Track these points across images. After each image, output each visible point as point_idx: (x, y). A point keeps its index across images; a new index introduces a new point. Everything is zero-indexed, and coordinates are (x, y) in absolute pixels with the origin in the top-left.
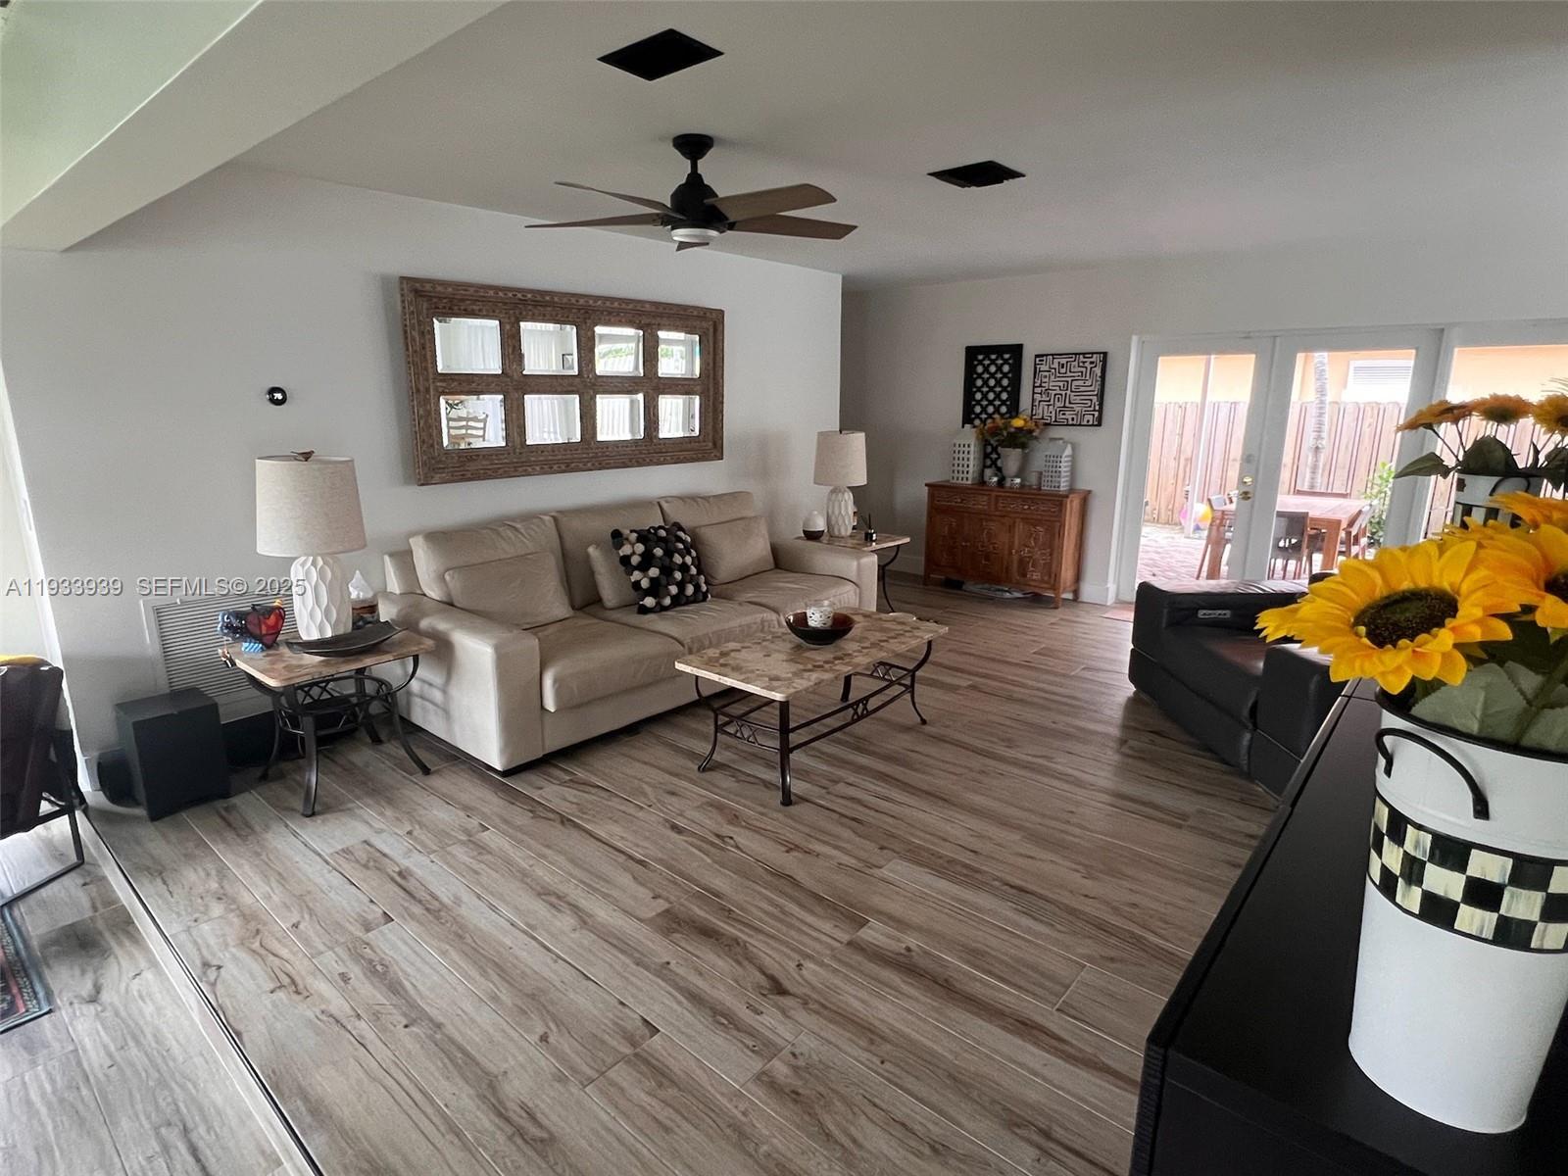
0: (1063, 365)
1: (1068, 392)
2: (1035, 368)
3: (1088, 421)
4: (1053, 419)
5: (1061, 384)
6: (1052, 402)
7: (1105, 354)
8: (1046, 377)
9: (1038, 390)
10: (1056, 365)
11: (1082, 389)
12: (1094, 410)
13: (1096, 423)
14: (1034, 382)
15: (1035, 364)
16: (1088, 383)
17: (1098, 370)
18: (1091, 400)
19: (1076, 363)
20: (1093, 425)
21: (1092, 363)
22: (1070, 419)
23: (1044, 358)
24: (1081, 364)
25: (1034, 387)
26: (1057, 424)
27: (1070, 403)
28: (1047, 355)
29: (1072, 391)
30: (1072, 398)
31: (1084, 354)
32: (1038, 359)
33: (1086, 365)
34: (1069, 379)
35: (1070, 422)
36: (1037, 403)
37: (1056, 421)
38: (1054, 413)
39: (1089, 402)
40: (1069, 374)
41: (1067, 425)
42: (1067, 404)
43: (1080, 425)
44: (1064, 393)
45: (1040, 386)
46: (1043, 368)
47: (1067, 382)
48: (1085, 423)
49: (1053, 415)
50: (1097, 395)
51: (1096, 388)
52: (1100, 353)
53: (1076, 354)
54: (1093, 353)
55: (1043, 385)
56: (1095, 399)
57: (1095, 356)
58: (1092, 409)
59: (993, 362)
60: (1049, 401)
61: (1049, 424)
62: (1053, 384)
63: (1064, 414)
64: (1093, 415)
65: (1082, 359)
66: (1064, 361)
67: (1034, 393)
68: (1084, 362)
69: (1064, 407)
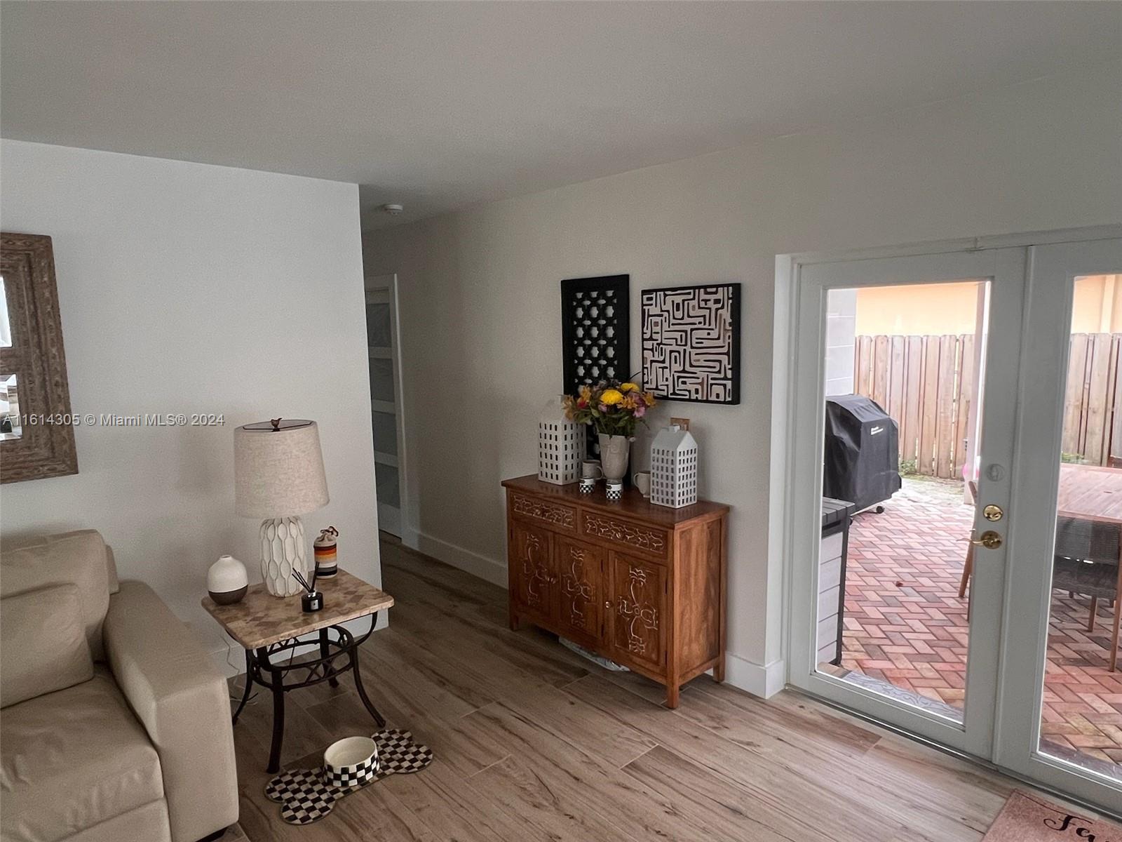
0: (678, 304)
1: (688, 348)
2: (643, 311)
3: (718, 396)
4: (671, 391)
5: (678, 335)
6: (667, 364)
7: (737, 288)
8: (656, 324)
9: (648, 345)
10: (669, 306)
11: (706, 344)
12: (725, 378)
13: (729, 399)
14: (643, 333)
15: (643, 305)
16: (714, 334)
17: (726, 314)
18: (720, 362)
19: (695, 302)
20: (725, 402)
21: (717, 301)
22: (693, 392)
23: (654, 296)
24: (703, 304)
25: (644, 340)
26: (675, 398)
27: (691, 366)
28: (656, 291)
29: (692, 347)
30: (694, 357)
31: (705, 287)
32: (645, 297)
33: (710, 304)
34: (688, 328)
35: (694, 396)
36: (648, 365)
37: (674, 393)
38: (671, 379)
39: (717, 364)
40: (687, 320)
41: (690, 400)
42: (688, 368)
43: (707, 401)
44: (681, 349)
45: (651, 339)
46: (654, 310)
47: (686, 332)
48: (714, 398)
49: (670, 383)
50: (727, 354)
51: (726, 342)
52: (728, 286)
53: (694, 288)
54: (717, 286)
55: (655, 336)
56: (725, 359)
57: (720, 289)
58: (722, 376)
59: (594, 302)
60: (663, 362)
61: (666, 398)
62: (668, 335)
63: (684, 383)
64: (725, 386)
65: (703, 296)
66: (679, 299)
67: (644, 349)
68: (706, 301)
69: (684, 371)
